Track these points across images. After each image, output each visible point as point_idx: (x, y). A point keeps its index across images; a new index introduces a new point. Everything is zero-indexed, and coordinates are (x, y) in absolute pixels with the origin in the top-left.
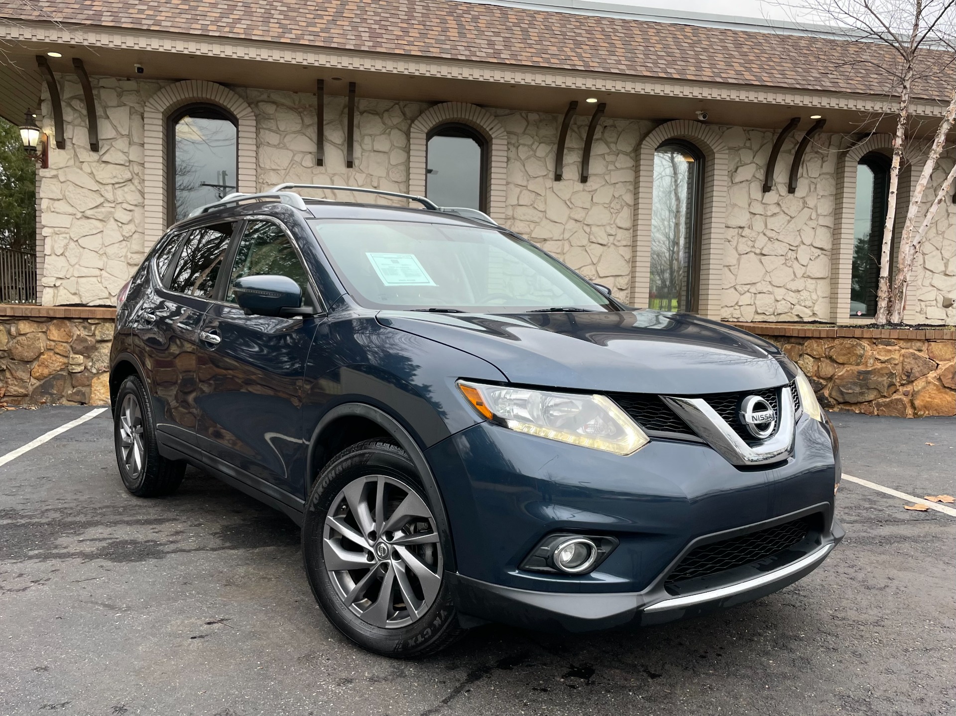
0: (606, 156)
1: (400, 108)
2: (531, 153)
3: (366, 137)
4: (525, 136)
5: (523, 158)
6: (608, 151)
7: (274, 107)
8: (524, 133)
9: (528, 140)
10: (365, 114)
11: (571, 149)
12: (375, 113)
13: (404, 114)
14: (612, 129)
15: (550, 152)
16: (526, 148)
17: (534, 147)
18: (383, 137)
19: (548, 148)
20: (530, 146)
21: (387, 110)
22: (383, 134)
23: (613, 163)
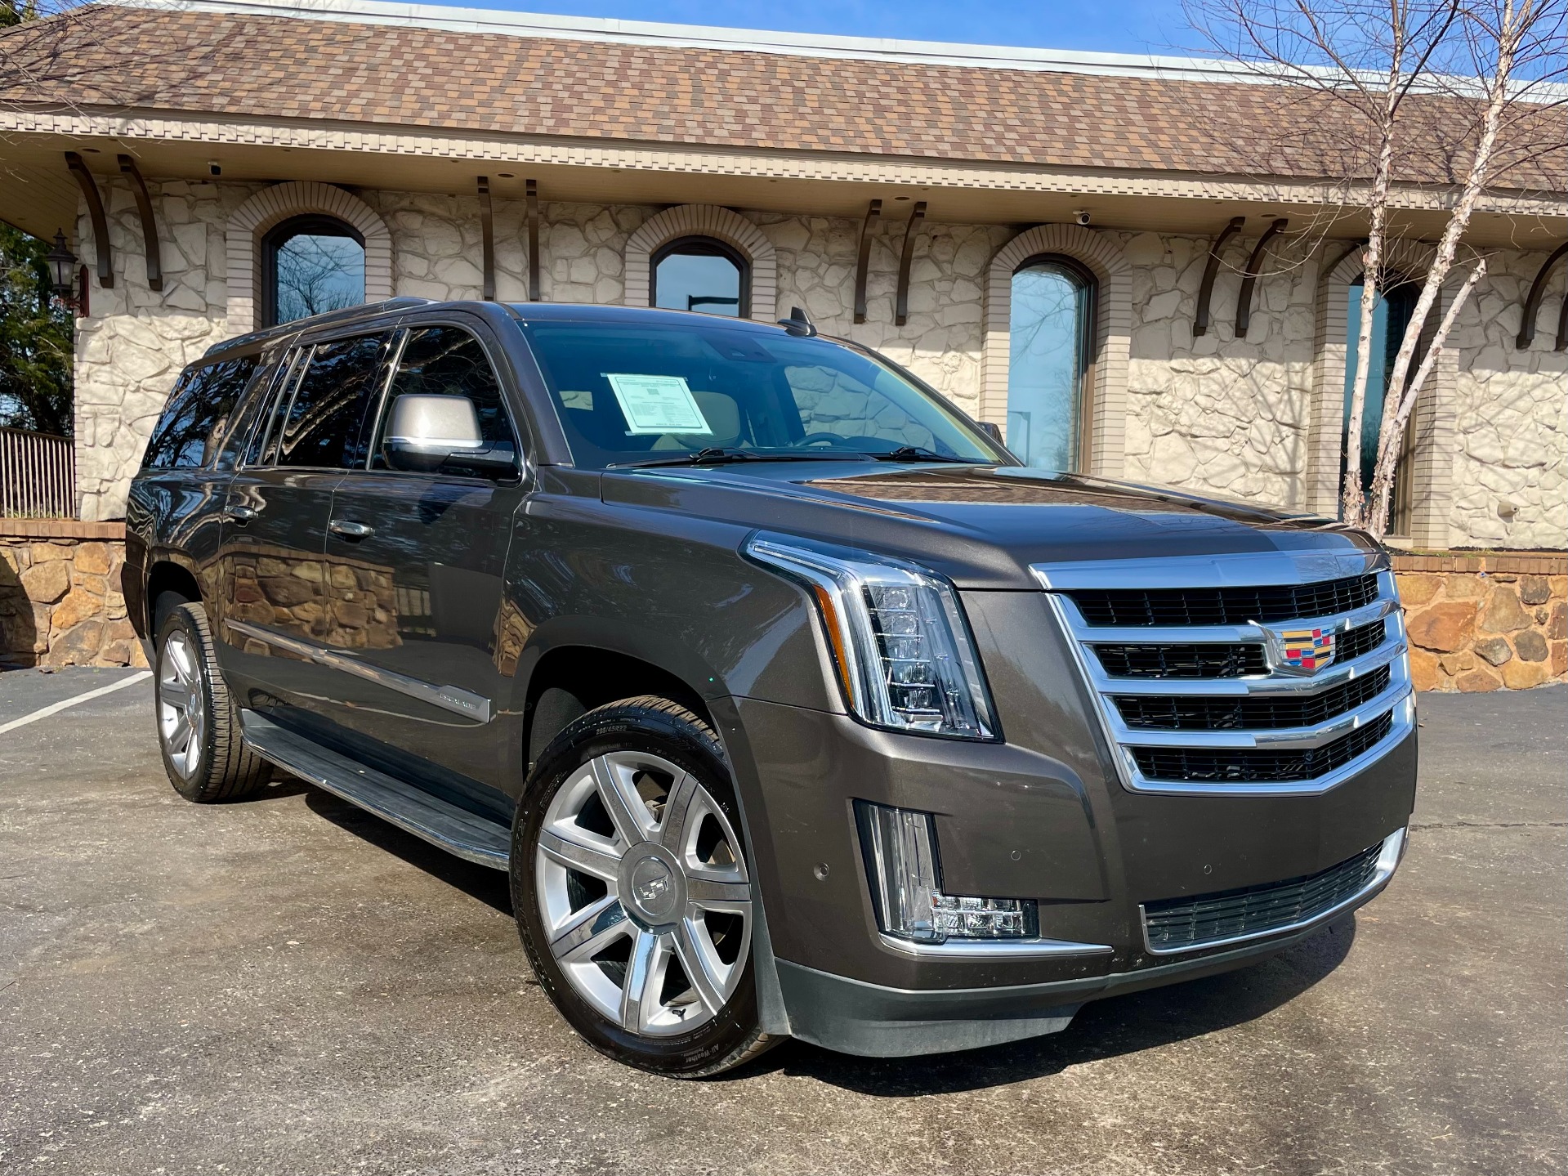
0: (936, 283)
1: (611, 215)
2: (817, 280)
3: (559, 261)
4: (807, 254)
5: (803, 289)
6: (939, 275)
7: (420, 218)
8: (805, 249)
9: (810, 261)
10: (557, 226)
11: (878, 274)
12: (572, 223)
13: (617, 224)
14: (946, 240)
15: (846, 278)
16: (808, 274)
17: (821, 271)
18: (586, 260)
19: (843, 273)
20: (814, 271)
21: (591, 219)
22: (586, 255)
23: (948, 293)
